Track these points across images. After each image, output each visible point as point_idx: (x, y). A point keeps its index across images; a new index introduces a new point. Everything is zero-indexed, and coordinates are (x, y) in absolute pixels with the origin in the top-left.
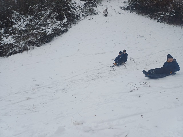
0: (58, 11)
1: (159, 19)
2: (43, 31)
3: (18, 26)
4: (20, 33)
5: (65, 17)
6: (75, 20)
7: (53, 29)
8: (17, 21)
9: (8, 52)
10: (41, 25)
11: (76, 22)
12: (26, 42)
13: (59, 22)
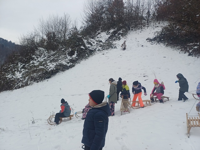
1: (191, 52)
6: (86, 55)
7: (56, 66)
13: (69, 58)
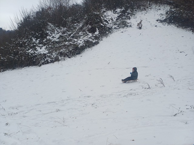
0: (91, 24)
2: (74, 43)
3: (52, 38)
4: (54, 44)
5: (97, 29)
6: (107, 32)
7: (85, 42)
8: (51, 33)
9: (41, 62)
10: (73, 37)
11: (108, 34)
12: (58, 53)
13: (90, 35)
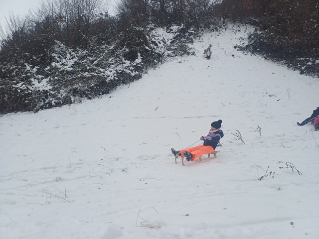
0: (128, 46)
2: (99, 74)
3: (61, 65)
4: (63, 75)
5: (139, 54)
6: (155, 61)
7: (117, 73)
8: (59, 57)
9: (38, 105)
10: (97, 65)
11: (156, 64)
12: (70, 90)
13: (128, 63)
